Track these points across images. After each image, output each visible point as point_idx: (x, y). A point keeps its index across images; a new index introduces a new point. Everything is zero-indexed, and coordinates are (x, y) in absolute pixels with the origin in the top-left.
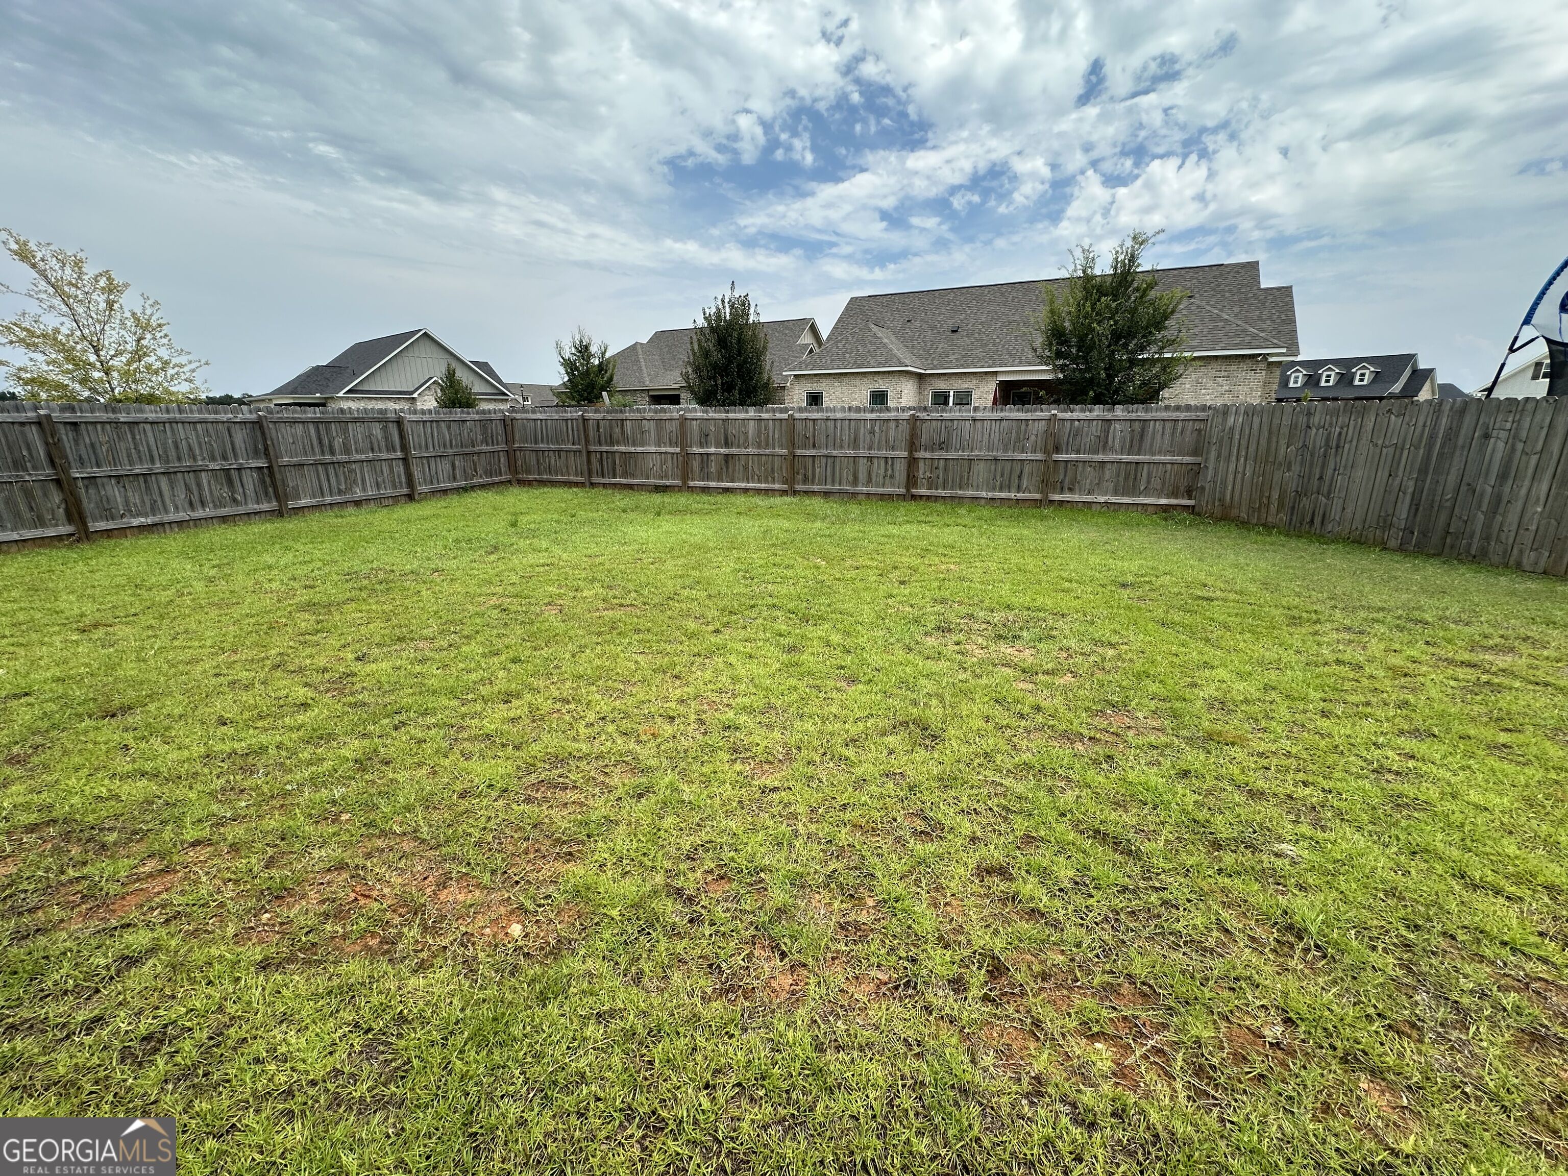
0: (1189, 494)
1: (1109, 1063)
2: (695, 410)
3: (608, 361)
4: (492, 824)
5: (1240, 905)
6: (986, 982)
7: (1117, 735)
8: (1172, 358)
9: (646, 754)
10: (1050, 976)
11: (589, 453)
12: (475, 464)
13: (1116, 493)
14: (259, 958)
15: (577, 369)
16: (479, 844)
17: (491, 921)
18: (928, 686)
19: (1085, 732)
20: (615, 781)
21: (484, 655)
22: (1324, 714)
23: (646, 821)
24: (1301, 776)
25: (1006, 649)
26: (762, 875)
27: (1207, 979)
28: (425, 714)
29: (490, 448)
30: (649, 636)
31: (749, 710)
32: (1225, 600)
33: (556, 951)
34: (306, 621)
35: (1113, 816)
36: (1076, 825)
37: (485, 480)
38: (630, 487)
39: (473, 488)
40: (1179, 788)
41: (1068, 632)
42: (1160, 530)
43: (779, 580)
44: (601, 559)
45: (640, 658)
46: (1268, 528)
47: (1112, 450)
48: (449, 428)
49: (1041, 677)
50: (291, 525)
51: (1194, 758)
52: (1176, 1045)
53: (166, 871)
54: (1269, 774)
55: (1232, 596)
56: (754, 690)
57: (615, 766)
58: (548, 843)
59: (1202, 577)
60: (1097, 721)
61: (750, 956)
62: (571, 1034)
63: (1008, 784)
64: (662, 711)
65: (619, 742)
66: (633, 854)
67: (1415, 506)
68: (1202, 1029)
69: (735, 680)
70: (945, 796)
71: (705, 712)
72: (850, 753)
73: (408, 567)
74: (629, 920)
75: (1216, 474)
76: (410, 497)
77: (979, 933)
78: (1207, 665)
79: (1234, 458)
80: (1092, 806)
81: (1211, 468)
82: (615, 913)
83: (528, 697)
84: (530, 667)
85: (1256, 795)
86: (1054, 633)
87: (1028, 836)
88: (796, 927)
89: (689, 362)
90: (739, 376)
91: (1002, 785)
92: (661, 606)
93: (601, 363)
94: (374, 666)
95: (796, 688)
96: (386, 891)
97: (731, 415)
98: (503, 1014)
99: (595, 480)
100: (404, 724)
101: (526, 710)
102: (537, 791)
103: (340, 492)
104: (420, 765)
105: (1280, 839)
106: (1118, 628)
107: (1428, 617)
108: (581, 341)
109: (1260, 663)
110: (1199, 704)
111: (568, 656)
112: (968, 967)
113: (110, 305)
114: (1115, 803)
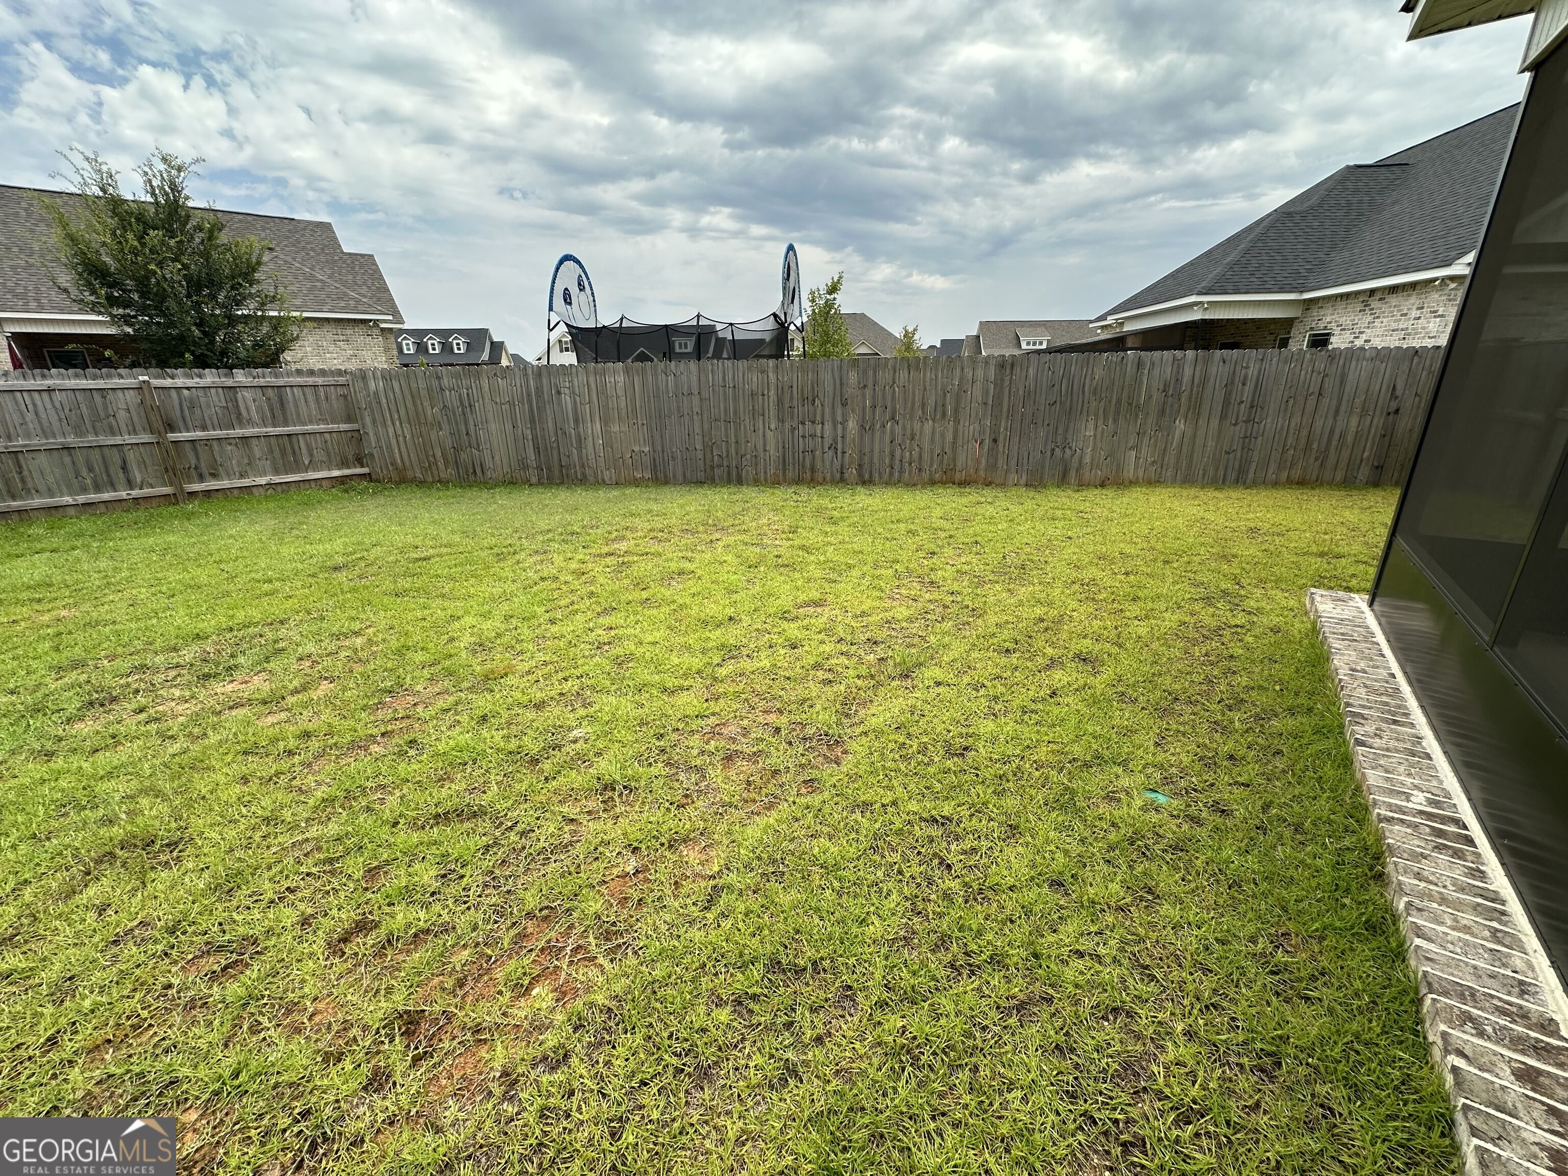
0: (360, 461)
1: (550, 995)
5: (571, 795)
6: (408, 1046)
7: (408, 717)
8: (279, 318)
10: (465, 977)
13: (277, 472)
18: (120, 787)
19: (375, 731)
22: (553, 622)
24: (561, 675)
25: (224, 688)
27: (579, 866)
32: (440, 555)
35: (444, 792)
36: (415, 825)
40: (485, 733)
41: (297, 638)
42: (346, 503)
46: (445, 483)
47: (250, 422)
49: (291, 700)
51: (483, 703)
52: (584, 934)
54: (541, 684)
55: (444, 550)
59: (410, 539)
60: (380, 714)
63: (315, 835)
67: (537, 449)
68: (595, 906)
70: (235, 903)
75: (378, 440)
77: (372, 1008)
78: (455, 618)
79: (389, 423)
80: (420, 797)
81: (371, 434)
85: (539, 706)
86: (281, 645)
87: (370, 871)
91: (307, 840)
105: (570, 729)
106: (354, 613)
107: (576, 529)
109: (493, 600)
110: (464, 654)
112: (378, 1053)
114: (439, 781)
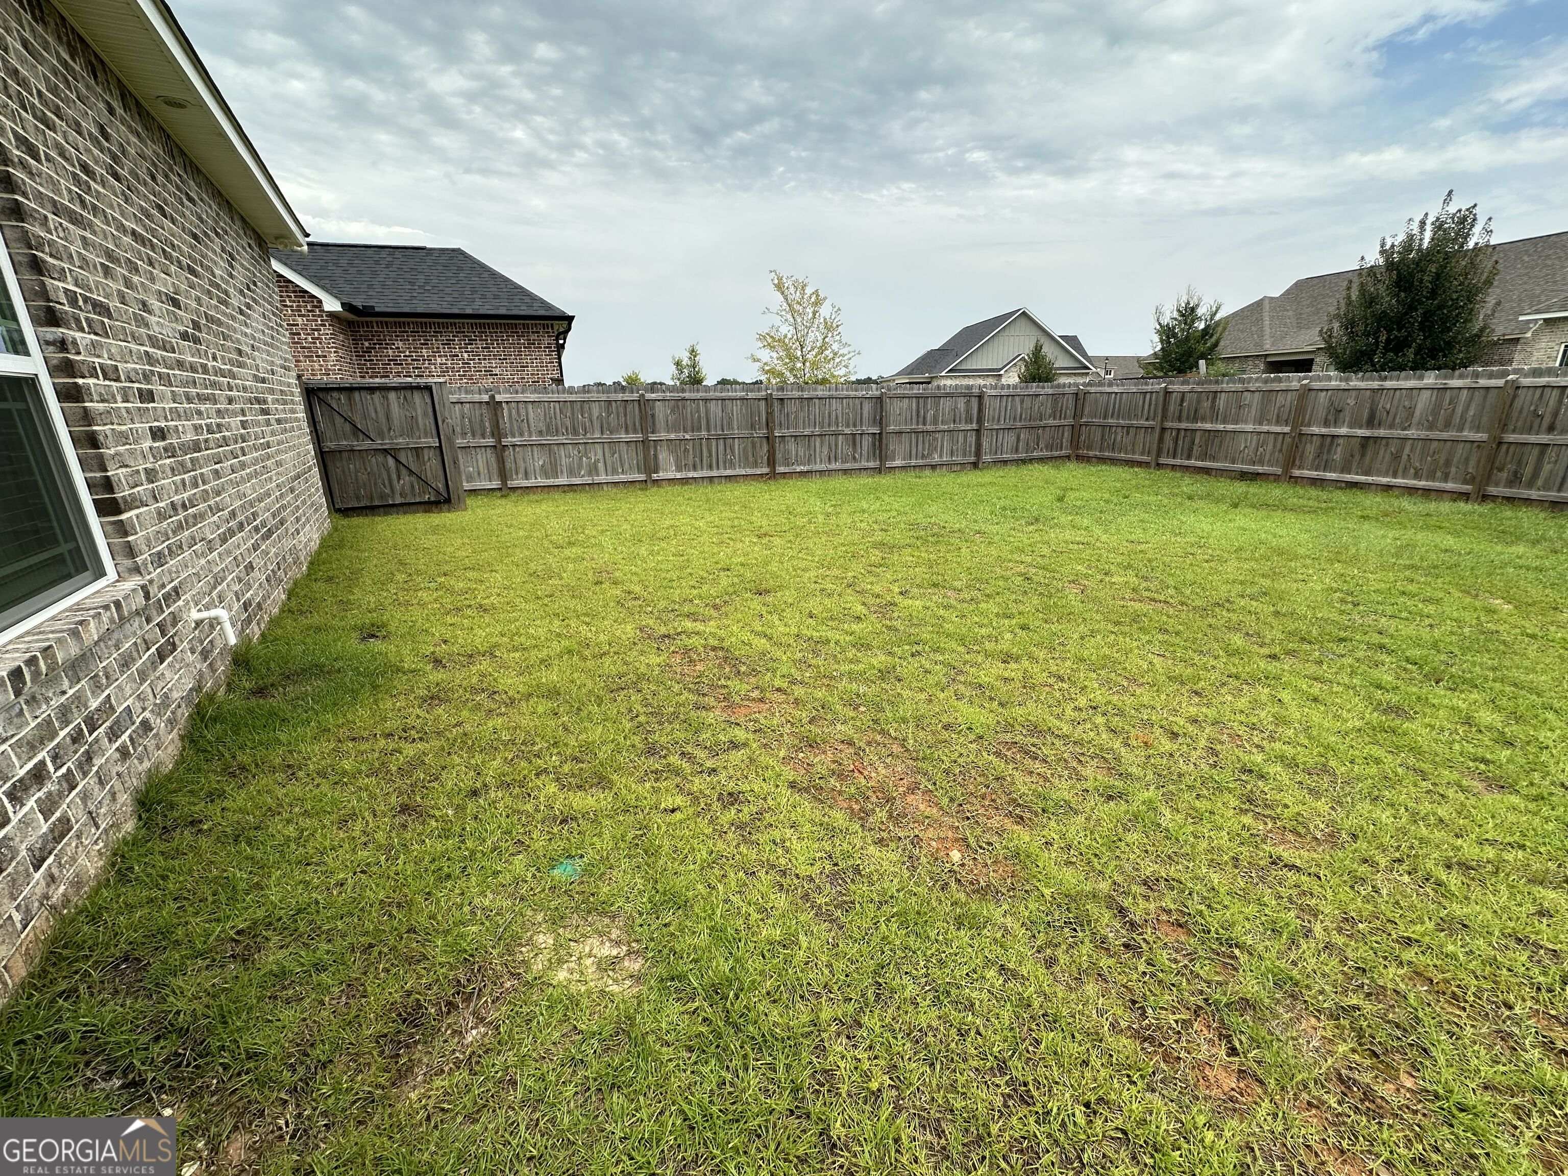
2: (1329, 378)
3: (1218, 324)
4: (961, 761)
9: (1131, 760)
11: (1163, 430)
12: (1038, 438)
14: (791, 779)
15: (1175, 335)
16: (947, 772)
17: (939, 838)
20: (1088, 772)
21: (997, 615)
23: (1107, 825)
26: (1237, 952)
28: (936, 651)
29: (1056, 422)
30: (1177, 640)
31: (1291, 764)
33: (984, 892)
34: (876, 556)
37: (1046, 453)
38: (1207, 471)
39: (1031, 460)
43: (1404, 615)
44: (1143, 547)
45: (1157, 660)
48: (1022, 402)
50: (885, 480)
53: (761, 700)
56: (1306, 742)
57: (1092, 758)
58: (1005, 798)
61: (1187, 1024)
62: (973, 966)
64: (1164, 723)
65: (1104, 736)
66: (1084, 849)
69: (1280, 720)
71: (1222, 743)
72: (1454, 880)
73: (957, 526)
74: (1059, 906)
76: (975, 465)
82: (1047, 892)
83: (1025, 663)
84: (1036, 637)
88: (1263, 1033)
89: (1337, 316)
90: (1422, 329)
92: (1203, 611)
93: (1207, 327)
94: (910, 602)
95: (1378, 761)
96: (873, 775)
97: (1389, 384)
98: (926, 913)
99: (1162, 460)
100: (919, 653)
101: (1020, 674)
102: (1009, 749)
103: (923, 457)
104: (922, 690)
108: (1188, 303)
111: (1076, 636)
113: (814, 313)
